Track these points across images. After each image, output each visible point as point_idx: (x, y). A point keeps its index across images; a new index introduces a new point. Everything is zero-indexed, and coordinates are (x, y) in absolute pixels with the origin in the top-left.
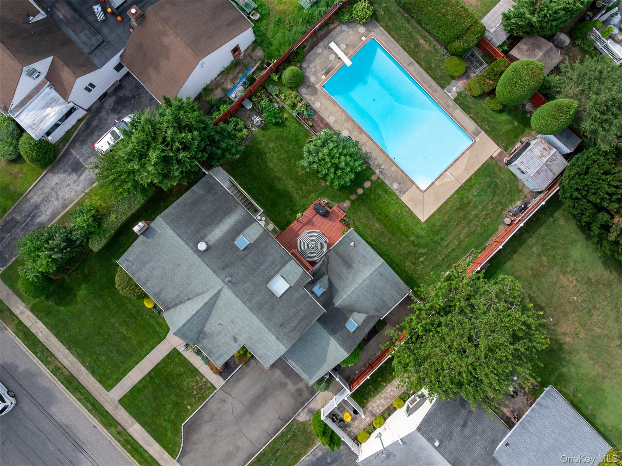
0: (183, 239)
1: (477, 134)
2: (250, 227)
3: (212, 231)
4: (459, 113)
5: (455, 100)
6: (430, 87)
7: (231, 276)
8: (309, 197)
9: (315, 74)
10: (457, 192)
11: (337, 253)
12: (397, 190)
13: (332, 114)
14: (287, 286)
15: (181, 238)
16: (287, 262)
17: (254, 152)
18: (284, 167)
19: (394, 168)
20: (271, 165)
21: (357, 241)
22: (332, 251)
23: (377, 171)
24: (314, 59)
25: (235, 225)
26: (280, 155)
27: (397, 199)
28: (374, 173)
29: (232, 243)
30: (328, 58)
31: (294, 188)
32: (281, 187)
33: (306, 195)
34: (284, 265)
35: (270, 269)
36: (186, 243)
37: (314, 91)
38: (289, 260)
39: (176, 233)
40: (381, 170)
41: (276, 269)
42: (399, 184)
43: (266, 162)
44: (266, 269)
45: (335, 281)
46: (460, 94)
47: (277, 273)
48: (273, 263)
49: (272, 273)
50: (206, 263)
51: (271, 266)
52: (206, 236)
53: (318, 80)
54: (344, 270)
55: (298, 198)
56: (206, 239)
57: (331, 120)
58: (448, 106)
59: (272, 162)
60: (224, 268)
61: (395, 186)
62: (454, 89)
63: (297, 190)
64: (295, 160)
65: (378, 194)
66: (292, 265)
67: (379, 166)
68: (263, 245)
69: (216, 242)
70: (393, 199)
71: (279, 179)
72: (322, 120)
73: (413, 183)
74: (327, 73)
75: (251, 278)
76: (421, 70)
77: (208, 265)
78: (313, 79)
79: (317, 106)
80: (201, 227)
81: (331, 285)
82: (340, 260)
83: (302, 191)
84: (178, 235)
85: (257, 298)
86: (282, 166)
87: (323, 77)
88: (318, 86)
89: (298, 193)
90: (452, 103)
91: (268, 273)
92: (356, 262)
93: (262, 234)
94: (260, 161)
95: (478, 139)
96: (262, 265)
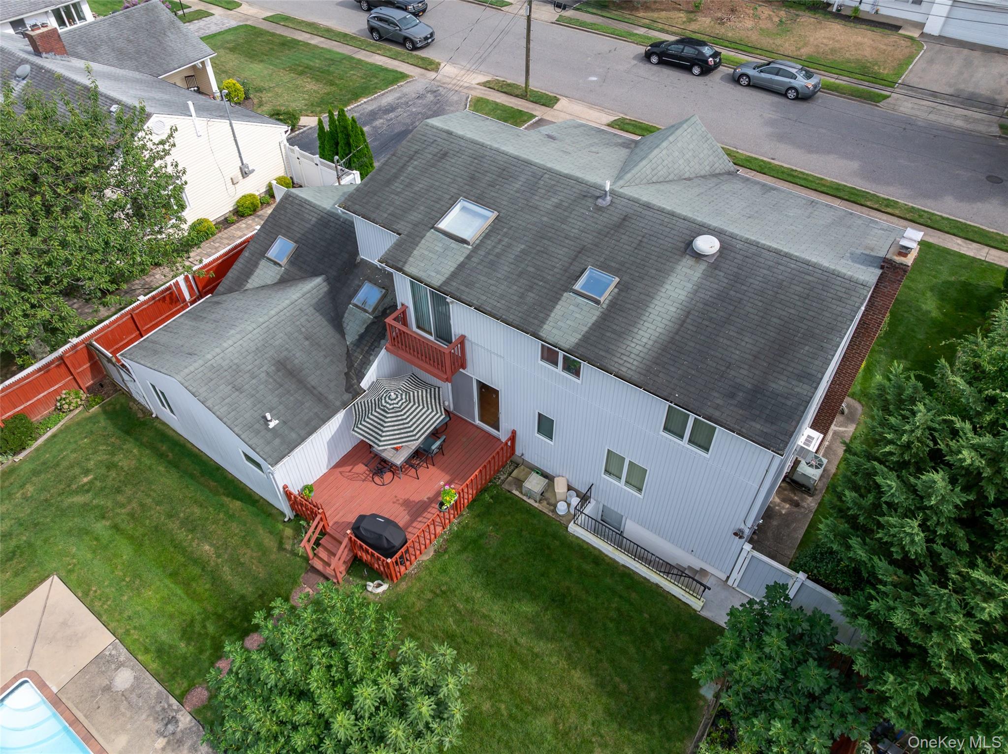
0: (769, 250)
2: (585, 329)
3: (696, 291)
7: (599, 209)
8: (429, 595)
11: (320, 399)
12: (121, 665)
14: (443, 225)
15: (777, 252)
16: (454, 275)
17: (655, 718)
18: (534, 680)
20: (578, 677)
21: (258, 432)
22: (338, 403)
23: (185, 720)
25: (634, 324)
26: (556, 723)
27: (127, 633)
28: (196, 714)
29: (626, 278)
31: (484, 616)
32: (527, 608)
33: (440, 601)
34: (461, 266)
35: (497, 250)
36: (756, 244)
38: (446, 282)
39: (797, 260)
40: (171, 728)
41: (482, 252)
42: (107, 689)
43: (601, 685)
44: (509, 246)
45: (323, 329)
47: (477, 248)
48: (492, 265)
49: (489, 243)
50: (679, 217)
51: (498, 256)
52: (706, 276)
54: (299, 357)
55: (466, 587)
56: (702, 267)
59: (580, 689)
60: (624, 220)
61: (124, 679)
63: (473, 612)
64: (498, 712)
65: (189, 640)
66: (438, 272)
68: (531, 297)
69: (672, 270)
70: (141, 628)
71: (540, 634)
73: (55, 701)
75: (545, 219)
77: (672, 214)
80: (732, 293)
82: (313, 380)
83: (457, 611)
84: (787, 255)
85: (517, 185)
86: (541, 679)
89: (467, 601)
91: (500, 241)
92: (263, 375)
93: (543, 322)
94: (624, 687)
96: (523, 251)
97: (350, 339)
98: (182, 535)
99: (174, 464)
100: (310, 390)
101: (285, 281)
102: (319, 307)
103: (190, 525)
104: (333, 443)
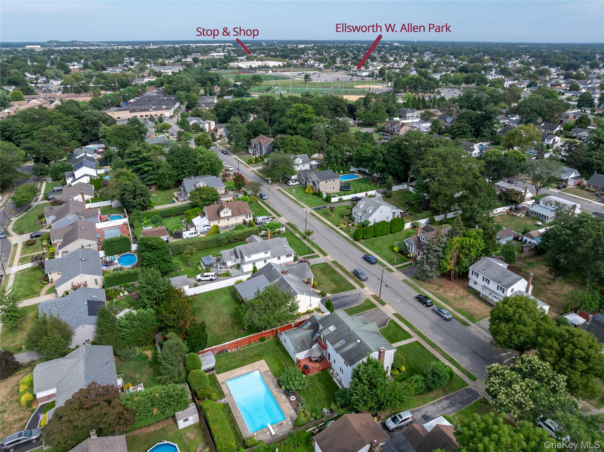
1: (223, 383)
2: (338, 347)
3: (354, 347)
4: (226, 392)
5: (225, 397)
6: (233, 405)
7: (349, 332)
9: (288, 425)
10: (244, 365)
11: (306, 347)
12: (269, 372)
13: (287, 407)
14: (329, 328)
19: (267, 380)
21: (296, 348)
22: (308, 348)
23: (275, 380)
24: (286, 431)
25: (344, 348)
27: (271, 369)
28: (277, 380)
29: (347, 342)
30: (278, 430)
31: (316, 383)
34: (329, 335)
36: (364, 343)
37: (291, 418)
38: (327, 336)
40: (273, 380)
41: (332, 333)
42: (267, 374)
44: (335, 333)
45: (310, 337)
46: (221, 399)
48: (333, 335)
53: (287, 422)
54: (305, 340)
56: (356, 344)
57: (288, 404)
58: (229, 396)
60: (351, 335)
61: (269, 374)
62: (223, 401)
65: (279, 372)
66: (326, 334)
67: (273, 382)
68: (335, 341)
69: (353, 343)
70: (273, 369)
72: (292, 405)
73: (261, 373)
74: (282, 424)
75: (342, 331)
76: (233, 413)
77: (357, 335)
78: (290, 423)
79: (293, 412)
80: (358, 348)
81: (312, 337)
84: (367, 346)
85: (341, 325)
86: (319, 392)
87: (284, 423)
88: (289, 419)
90: (227, 397)
92: (300, 341)
93: (335, 345)
95: (224, 381)
96: (337, 334)
97: (313, 340)
98: (281, 361)
99: (283, 351)
100: (305, 345)
101: (308, 329)
102: (311, 334)
103: (282, 360)
104: (306, 355)
